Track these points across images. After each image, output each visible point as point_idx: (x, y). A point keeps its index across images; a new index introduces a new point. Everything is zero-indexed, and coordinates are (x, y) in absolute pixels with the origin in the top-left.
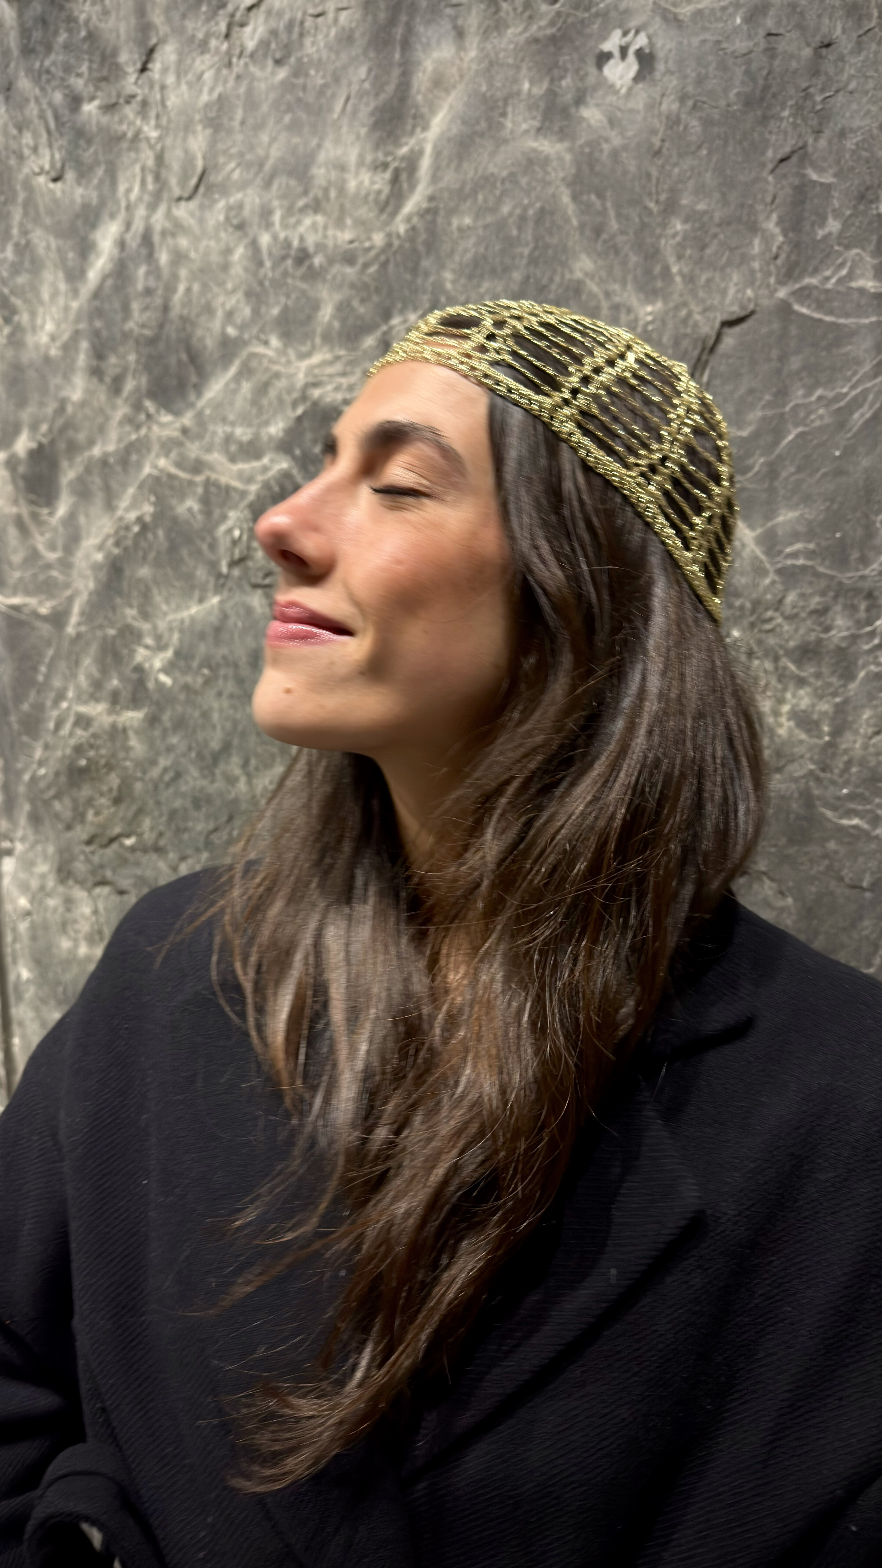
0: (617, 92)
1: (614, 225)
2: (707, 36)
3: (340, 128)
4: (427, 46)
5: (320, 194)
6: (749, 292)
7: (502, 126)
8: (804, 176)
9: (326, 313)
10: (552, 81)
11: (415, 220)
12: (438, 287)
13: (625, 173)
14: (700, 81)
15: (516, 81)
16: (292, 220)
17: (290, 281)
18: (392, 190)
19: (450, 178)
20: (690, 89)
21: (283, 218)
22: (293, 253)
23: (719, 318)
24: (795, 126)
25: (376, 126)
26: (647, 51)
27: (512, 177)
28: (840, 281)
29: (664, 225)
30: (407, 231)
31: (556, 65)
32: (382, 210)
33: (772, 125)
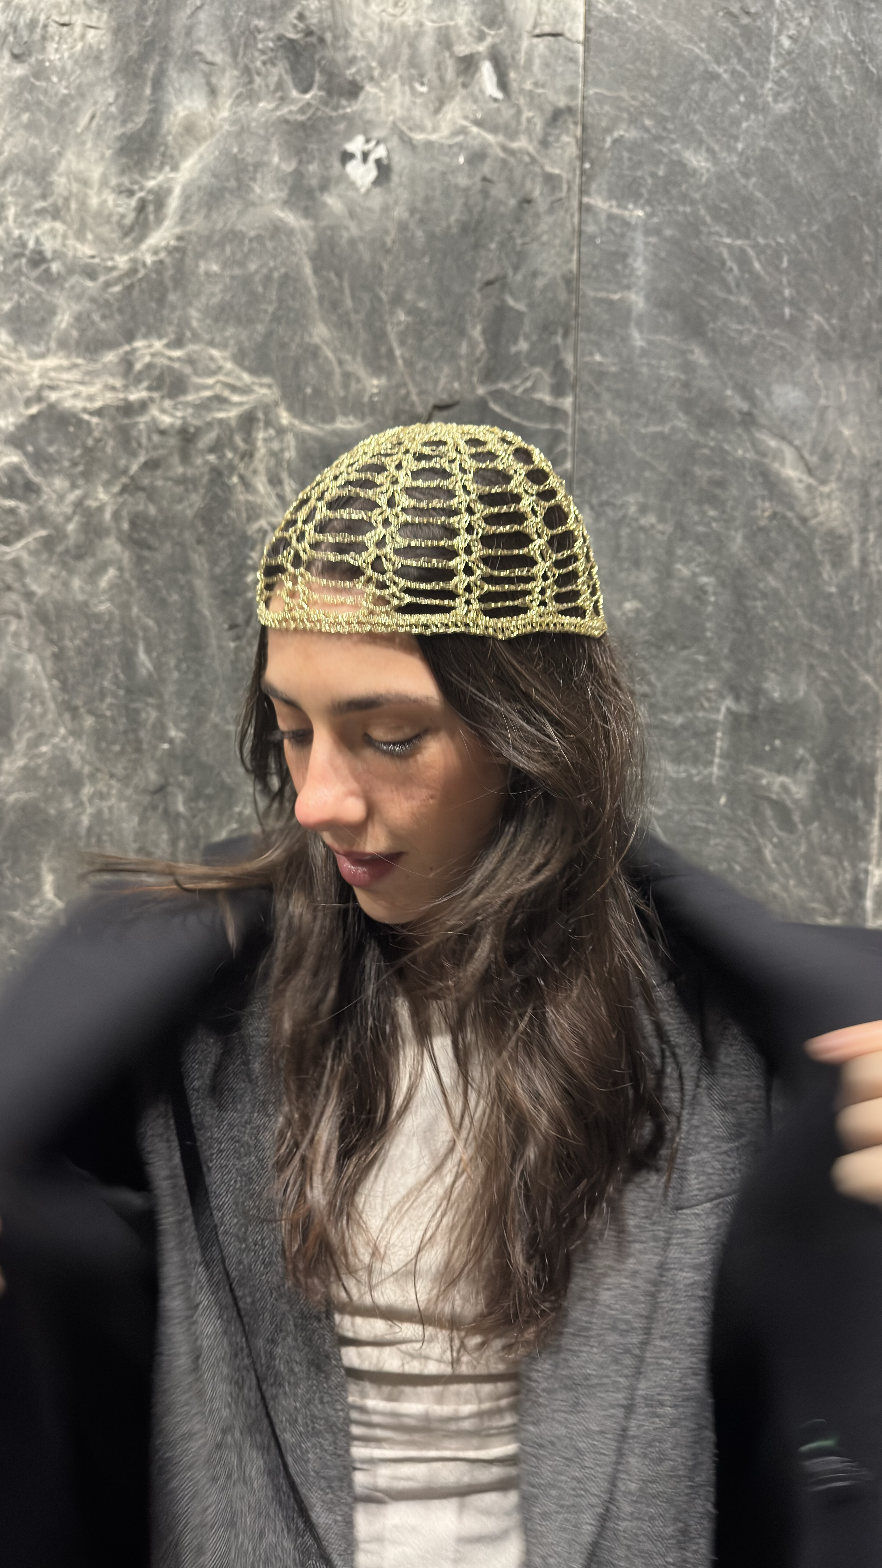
0: (357, 190)
1: (349, 303)
2: (435, 164)
3: (83, 143)
4: (179, 92)
5: (60, 202)
6: (456, 385)
7: (250, 190)
8: (503, 301)
9: (63, 320)
10: (300, 162)
11: (162, 255)
12: (184, 323)
13: (360, 260)
14: (428, 200)
15: (265, 152)
16: (28, 221)
17: (23, 279)
18: (137, 218)
19: (197, 223)
20: (419, 204)
21: (17, 216)
22: (27, 252)
23: (432, 401)
24: (500, 259)
25: (122, 151)
26: (385, 162)
27: (259, 238)
28: (526, 391)
29: (392, 313)
30: (154, 263)
31: (305, 149)
32: (126, 234)
33: (483, 253)
